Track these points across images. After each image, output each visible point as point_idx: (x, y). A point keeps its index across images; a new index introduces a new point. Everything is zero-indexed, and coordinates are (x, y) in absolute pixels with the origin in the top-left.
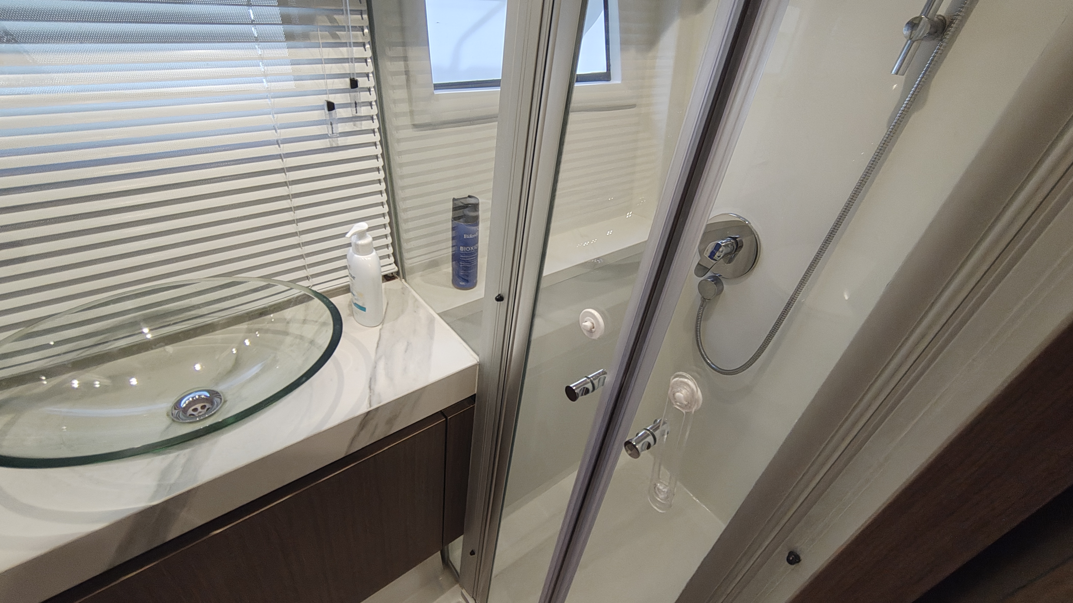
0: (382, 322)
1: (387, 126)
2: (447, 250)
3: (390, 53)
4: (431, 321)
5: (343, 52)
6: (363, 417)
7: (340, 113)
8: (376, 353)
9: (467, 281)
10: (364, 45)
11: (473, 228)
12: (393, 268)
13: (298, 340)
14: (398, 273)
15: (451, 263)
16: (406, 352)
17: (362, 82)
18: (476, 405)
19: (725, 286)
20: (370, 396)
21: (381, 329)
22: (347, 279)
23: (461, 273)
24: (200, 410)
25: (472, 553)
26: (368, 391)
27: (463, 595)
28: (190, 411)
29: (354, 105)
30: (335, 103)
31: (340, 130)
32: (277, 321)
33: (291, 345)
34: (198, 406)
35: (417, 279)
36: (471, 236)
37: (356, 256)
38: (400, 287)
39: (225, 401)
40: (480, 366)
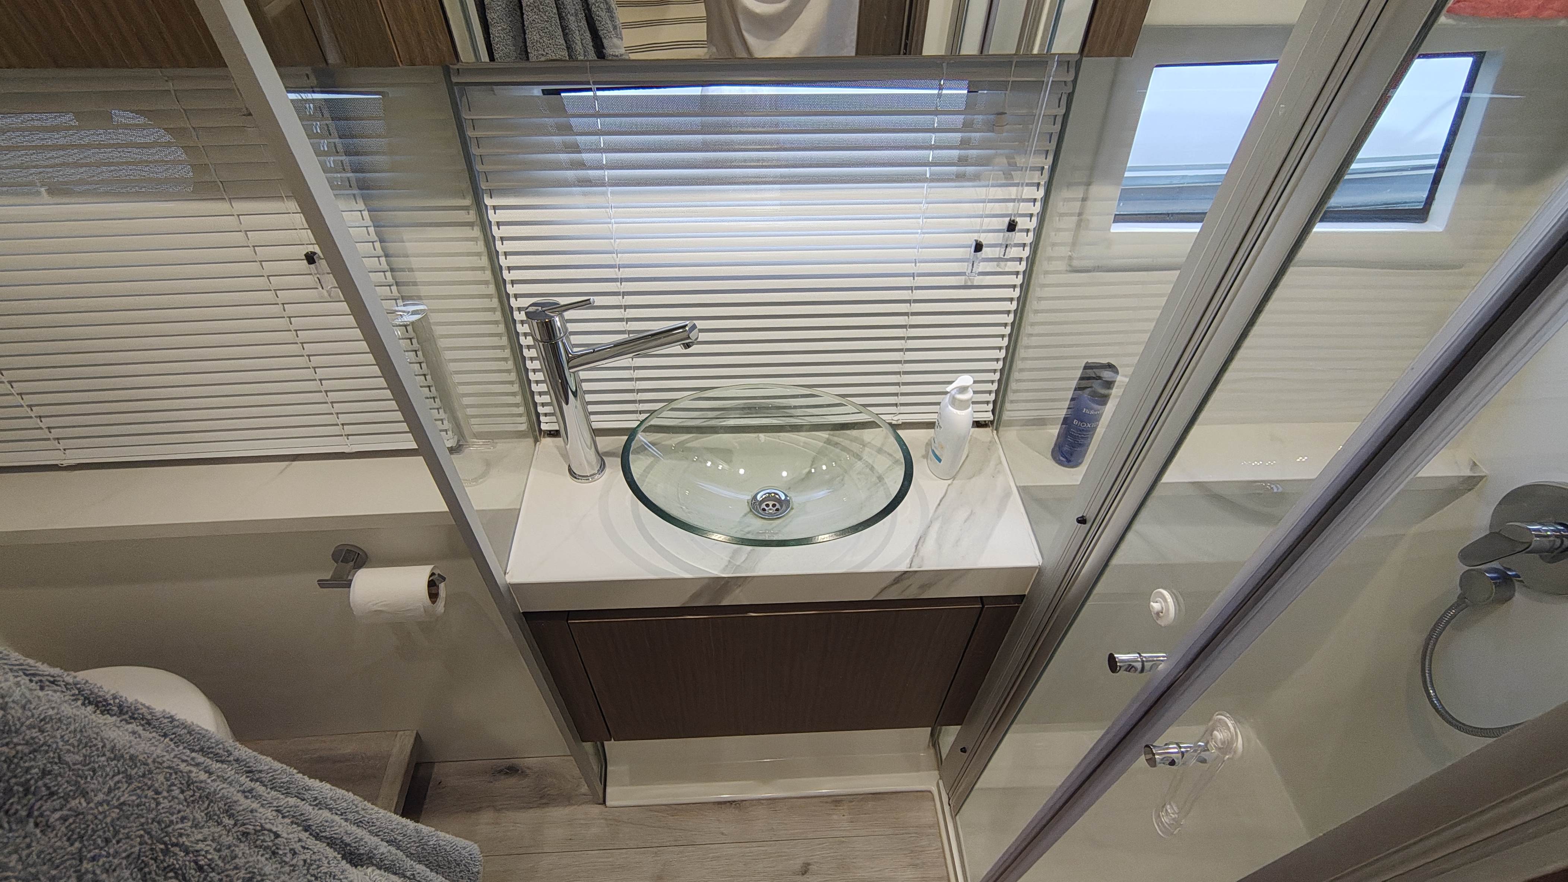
0: (954, 478)
1: (1035, 269)
2: (1061, 410)
3: (1066, 193)
4: (1007, 495)
5: (1013, 192)
6: (899, 574)
7: (986, 252)
8: (935, 511)
9: (1069, 461)
10: (1038, 185)
11: (1099, 407)
12: (989, 416)
13: (868, 470)
14: (992, 422)
15: (1059, 426)
16: (965, 522)
17: (1022, 223)
18: (1022, 605)
19: (1516, 594)
20: (914, 556)
21: (949, 485)
22: (935, 416)
23: (1066, 448)
24: (771, 507)
25: (964, 750)
26: (914, 550)
27: (938, 783)
28: (763, 506)
29: (1004, 246)
30: (984, 243)
31: (980, 270)
32: (855, 440)
33: (859, 473)
34: (771, 503)
35: (1010, 434)
36: (1092, 412)
37: (950, 407)
38: (989, 439)
39: (792, 509)
40: (1040, 570)
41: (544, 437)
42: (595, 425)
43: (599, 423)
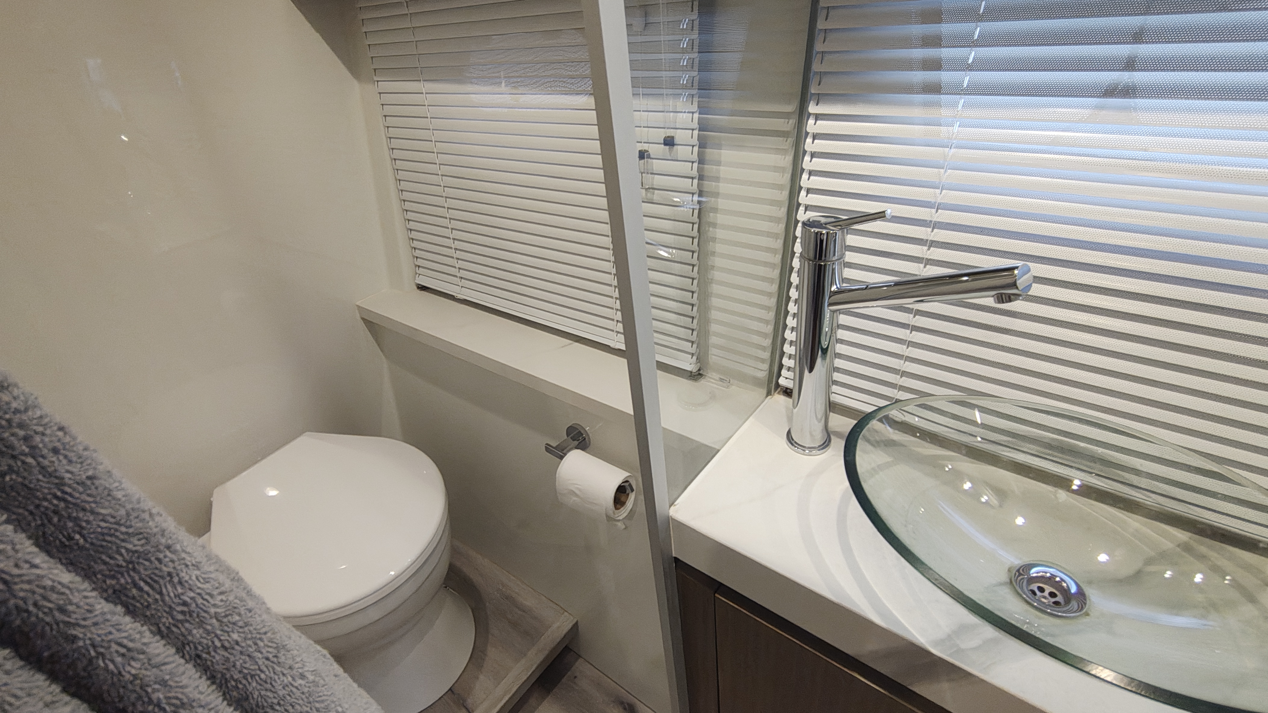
24: (1046, 594)
34: (1048, 589)
39: (1087, 614)
41: (778, 393)
42: (835, 398)
43: (841, 396)
